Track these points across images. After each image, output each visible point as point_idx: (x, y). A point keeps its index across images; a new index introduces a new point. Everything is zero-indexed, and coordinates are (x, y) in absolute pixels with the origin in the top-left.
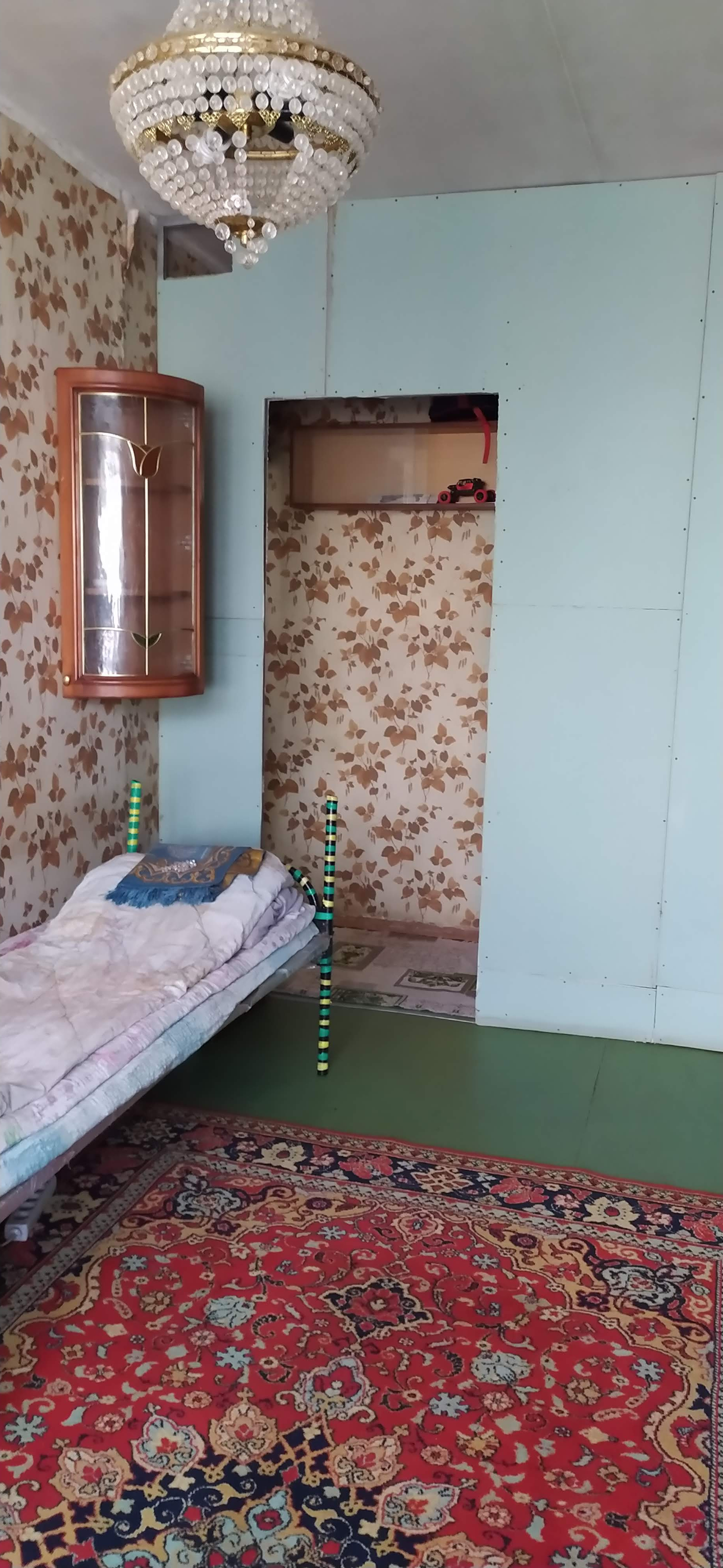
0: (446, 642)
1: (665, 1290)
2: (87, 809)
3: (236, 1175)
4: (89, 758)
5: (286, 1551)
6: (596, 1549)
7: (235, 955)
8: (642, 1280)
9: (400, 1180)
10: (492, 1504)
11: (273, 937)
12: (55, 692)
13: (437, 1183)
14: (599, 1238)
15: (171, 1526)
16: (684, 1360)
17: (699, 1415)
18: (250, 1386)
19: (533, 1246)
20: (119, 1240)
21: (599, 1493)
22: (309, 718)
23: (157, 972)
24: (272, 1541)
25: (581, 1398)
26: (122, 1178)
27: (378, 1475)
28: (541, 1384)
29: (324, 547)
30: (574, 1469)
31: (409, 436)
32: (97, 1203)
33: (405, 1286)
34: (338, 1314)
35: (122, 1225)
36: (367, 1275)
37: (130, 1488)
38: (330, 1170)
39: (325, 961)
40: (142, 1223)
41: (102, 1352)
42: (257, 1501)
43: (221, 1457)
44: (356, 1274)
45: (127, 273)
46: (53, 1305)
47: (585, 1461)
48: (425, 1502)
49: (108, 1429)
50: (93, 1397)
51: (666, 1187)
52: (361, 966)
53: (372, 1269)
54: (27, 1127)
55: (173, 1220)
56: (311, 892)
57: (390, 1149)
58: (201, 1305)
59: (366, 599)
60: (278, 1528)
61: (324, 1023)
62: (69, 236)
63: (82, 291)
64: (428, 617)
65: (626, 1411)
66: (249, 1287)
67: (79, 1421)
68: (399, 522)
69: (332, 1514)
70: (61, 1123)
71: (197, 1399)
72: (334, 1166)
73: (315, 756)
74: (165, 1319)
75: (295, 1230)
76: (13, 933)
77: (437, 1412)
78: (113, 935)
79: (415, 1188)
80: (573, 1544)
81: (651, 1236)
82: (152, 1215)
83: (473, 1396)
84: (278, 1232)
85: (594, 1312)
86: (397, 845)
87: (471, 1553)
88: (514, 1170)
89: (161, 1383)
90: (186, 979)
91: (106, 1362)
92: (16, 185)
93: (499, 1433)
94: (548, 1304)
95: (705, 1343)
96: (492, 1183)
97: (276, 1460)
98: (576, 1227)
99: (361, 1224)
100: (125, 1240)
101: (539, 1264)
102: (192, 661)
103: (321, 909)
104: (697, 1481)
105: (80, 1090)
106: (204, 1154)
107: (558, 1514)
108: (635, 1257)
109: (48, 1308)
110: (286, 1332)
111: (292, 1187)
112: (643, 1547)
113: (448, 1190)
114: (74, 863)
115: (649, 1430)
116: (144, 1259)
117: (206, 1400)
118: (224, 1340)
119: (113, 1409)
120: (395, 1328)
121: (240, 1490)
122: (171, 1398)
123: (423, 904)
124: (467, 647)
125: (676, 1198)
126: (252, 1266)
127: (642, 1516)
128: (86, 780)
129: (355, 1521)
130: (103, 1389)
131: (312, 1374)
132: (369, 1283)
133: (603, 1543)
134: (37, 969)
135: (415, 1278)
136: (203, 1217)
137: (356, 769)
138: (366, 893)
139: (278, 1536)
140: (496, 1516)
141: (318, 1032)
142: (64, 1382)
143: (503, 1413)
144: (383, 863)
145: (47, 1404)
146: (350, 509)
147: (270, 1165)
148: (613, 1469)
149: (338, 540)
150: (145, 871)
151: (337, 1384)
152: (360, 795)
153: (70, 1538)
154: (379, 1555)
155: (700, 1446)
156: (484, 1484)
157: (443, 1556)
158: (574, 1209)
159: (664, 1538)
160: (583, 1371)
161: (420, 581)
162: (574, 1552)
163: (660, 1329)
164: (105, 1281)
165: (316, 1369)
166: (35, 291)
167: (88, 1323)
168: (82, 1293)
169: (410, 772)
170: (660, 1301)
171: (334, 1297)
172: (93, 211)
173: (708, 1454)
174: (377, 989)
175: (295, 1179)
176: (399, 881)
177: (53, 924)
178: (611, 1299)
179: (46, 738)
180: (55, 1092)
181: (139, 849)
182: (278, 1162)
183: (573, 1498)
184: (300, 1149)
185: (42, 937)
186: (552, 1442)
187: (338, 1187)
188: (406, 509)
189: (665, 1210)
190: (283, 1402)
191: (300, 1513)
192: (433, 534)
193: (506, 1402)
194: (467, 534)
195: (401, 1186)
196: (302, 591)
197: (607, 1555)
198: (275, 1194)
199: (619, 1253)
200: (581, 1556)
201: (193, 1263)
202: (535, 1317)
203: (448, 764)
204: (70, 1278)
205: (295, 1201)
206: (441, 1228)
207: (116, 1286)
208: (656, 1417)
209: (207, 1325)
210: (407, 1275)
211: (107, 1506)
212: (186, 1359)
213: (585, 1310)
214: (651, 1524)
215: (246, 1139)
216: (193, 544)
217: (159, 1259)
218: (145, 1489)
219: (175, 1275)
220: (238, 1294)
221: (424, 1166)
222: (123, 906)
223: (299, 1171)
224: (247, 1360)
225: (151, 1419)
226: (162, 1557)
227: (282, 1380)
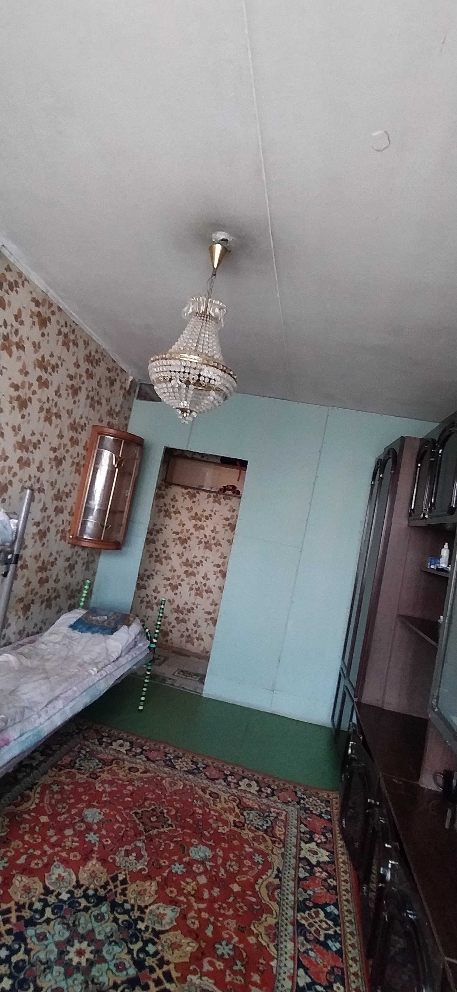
0: (213, 542)
1: (267, 823)
2: (66, 588)
3: (101, 752)
4: (71, 568)
5: (106, 933)
6: (233, 942)
7: (117, 659)
8: (258, 817)
9: (167, 763)
10: (193, 917)
11: (133, 653)
12: (65, 541)
13: (181, 766)
14: (243, 797)
15: (58, 917)
16: (273, 855)
17: (277, 881)
18: (98, 852)
19: (217, 798)
20: (50, 777)
21: (236, 916)
22: (156, 561)
23: (86, 662)
24: (100, 928)
25: (231, 869)
26: (54, 748)
27: (148, 900)
28: (216, 862)
29: (174, 499)
30: (227, 903)
31: (213, 466)
32: (42, 758)
33: (165, 811)
34: (138, 822)
35: (52, 770)
36: (150, 805)
37: (42, 897)
38: (140, 755)
39: (150, 664)
40: (60, 770)
41: (37, 829)
42: (96, 908)
43: (83, 885)
44: (147, 804)
45: (124, 396)
46: (19, 804)
47: (231, 900)
48: (165, 914)
49: (36, 867)
50: (31, 851)
51: (271, 777)
52: (160, 665)
53: (153, 802)
54: (28, 727)
55: (73, 770)
56: (149, 635)
57: (165, 748)
58: (81, 811)
59: (186, 521)
60: (103, 922)
61: (145, 689)
62: (108, 382)
63: (108, 400)
64: (208, 532)
65: (249, 877)
66: (102, 805)
67: (24, 861)
68: (203, 495)
69: (126, 917)
70: (41, 727)
71: (75, 856)
72: (141, 753)
73: (156, 577)
74: (65, 816)
75: (123, 781)
76: (28, 636)
77: (174, 871)
78: (70, 643)
79: (173, 767)
80: (224, 939)
81: (263, 798)
82: (65, 767)
83: (189, 865)
84: (116, 781)
85: (239, 830)
86: (181, 616)
87: (183, 941)
88: (213, 763)
89: (60, 847)
90: (97, 668)
91: (38, 834)
92: (95, 364)
93: (198, 884)
94: (221, 825)
95: (281, 848)
96: (204, 768)
97: (105, 889)
98: (235, 791)
99: (149, 781)
100: (53, 777)
101: (219, 806)
102: (119, 537)
103: (152, 642)
104: (274, 913)
105: (51, 713)
106: (89, 741)
107: (219, 924)
108: (256, 807)
109: (16, 806)
110: (115, 827)
111: (123, 760)
112: (251, 942)
113: (186, 769)
114: (57, 609)
115: (257, 887)
116: (60, 787)
117: (79, 857)
118: (89, 829)
119: (39, 857)
120: (160, 831)
121: (89, 902)
122: (64, 854)
123: (187, 642)
124: (220, 545)
125: (274, 781)
126: (104, 795)
127: (252, 927)
128: (69, 576)
129: (136, 922)
130: (35, 847)
131: (124, 849)
132: (151, 808)
133: (236, 939)
134: (37, 654)
135: (170, 808)
136: (85, 770)
137: (170, 584)
138: (165, 634)
139: (103, 926)
140: (194, 923)
141: (141, 693)
142: (20, 842)
143: (200, 874)
144: (174, 623)
145: (11, 852)
146: (186, 487)
147: (116, 749)
148: (242, 904)
149: (180, 498)
150: (86, 618)
151: (134, 854)
152: (170, 595)
153: (13, 920)
154: (144, 939)
155: (276, 896)
156: (190, 907)
157: (171, 941)
158: (234, 783)
159: (260, 940)
160: (234, 857)
161: (207, 518)
162: (224, 943)
163: (265, 840)
164: (42, 794)
165: (126, 846)
166: (92, 398)
167: (33, 814)
168: (32, 799)
169: (191, 589)
170: (265, 827)
171: (136, 813)
172: (118, 375)
173: (279, 900)
174: (165, 676)
175: (125, 757)
176: (179, 631)
177: (46, 634)
178: (246, 825)
179: (58, 558)
180: (41, 713)
181: (84, 608)
182: (119, 749)
183: (226, 917)
184: (128, 743)
185: (41, 639)
186: (218, 889)
187: (142, 763)
188: (206, 491)
189: (269, 787)
190: (111, 861)
191: (113, 916)
192: (214, 502)
193: (202, 869)
194: (226, 504)
195: (168, 766)
196: (162, 514)
197: (237, 945)
198: (116, 763)
199: (250, 804)
200: (227, 945)
201: (79, 791)
202: (216, 830)
203: (206, 588)
204: (28, 792)
205: (124, 767)
206: (182, 786)
207: (46, 798)
208: (260, 881)
209: (82, 821)
210: (166, 806)
211: (31, 905)
212: (73, 836)
213: (236, 829)
214: (255, 931)
215: (107, 737)
216: (129, 494)
217: (66, 787)
218: (48, 898)
219: (71, 796)
220: (97, 807)
221: (177, 757)
222: (75, 631)
223: (127, 754)
224: (98, 839)
225: (55, 864)
226: (52, 932)
227: (111, 850)
